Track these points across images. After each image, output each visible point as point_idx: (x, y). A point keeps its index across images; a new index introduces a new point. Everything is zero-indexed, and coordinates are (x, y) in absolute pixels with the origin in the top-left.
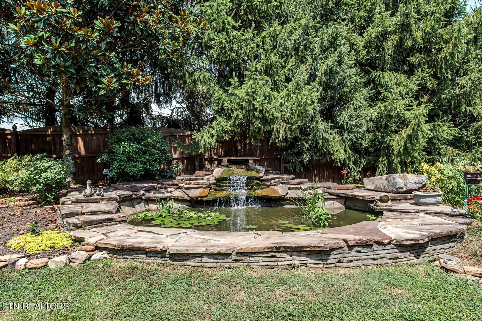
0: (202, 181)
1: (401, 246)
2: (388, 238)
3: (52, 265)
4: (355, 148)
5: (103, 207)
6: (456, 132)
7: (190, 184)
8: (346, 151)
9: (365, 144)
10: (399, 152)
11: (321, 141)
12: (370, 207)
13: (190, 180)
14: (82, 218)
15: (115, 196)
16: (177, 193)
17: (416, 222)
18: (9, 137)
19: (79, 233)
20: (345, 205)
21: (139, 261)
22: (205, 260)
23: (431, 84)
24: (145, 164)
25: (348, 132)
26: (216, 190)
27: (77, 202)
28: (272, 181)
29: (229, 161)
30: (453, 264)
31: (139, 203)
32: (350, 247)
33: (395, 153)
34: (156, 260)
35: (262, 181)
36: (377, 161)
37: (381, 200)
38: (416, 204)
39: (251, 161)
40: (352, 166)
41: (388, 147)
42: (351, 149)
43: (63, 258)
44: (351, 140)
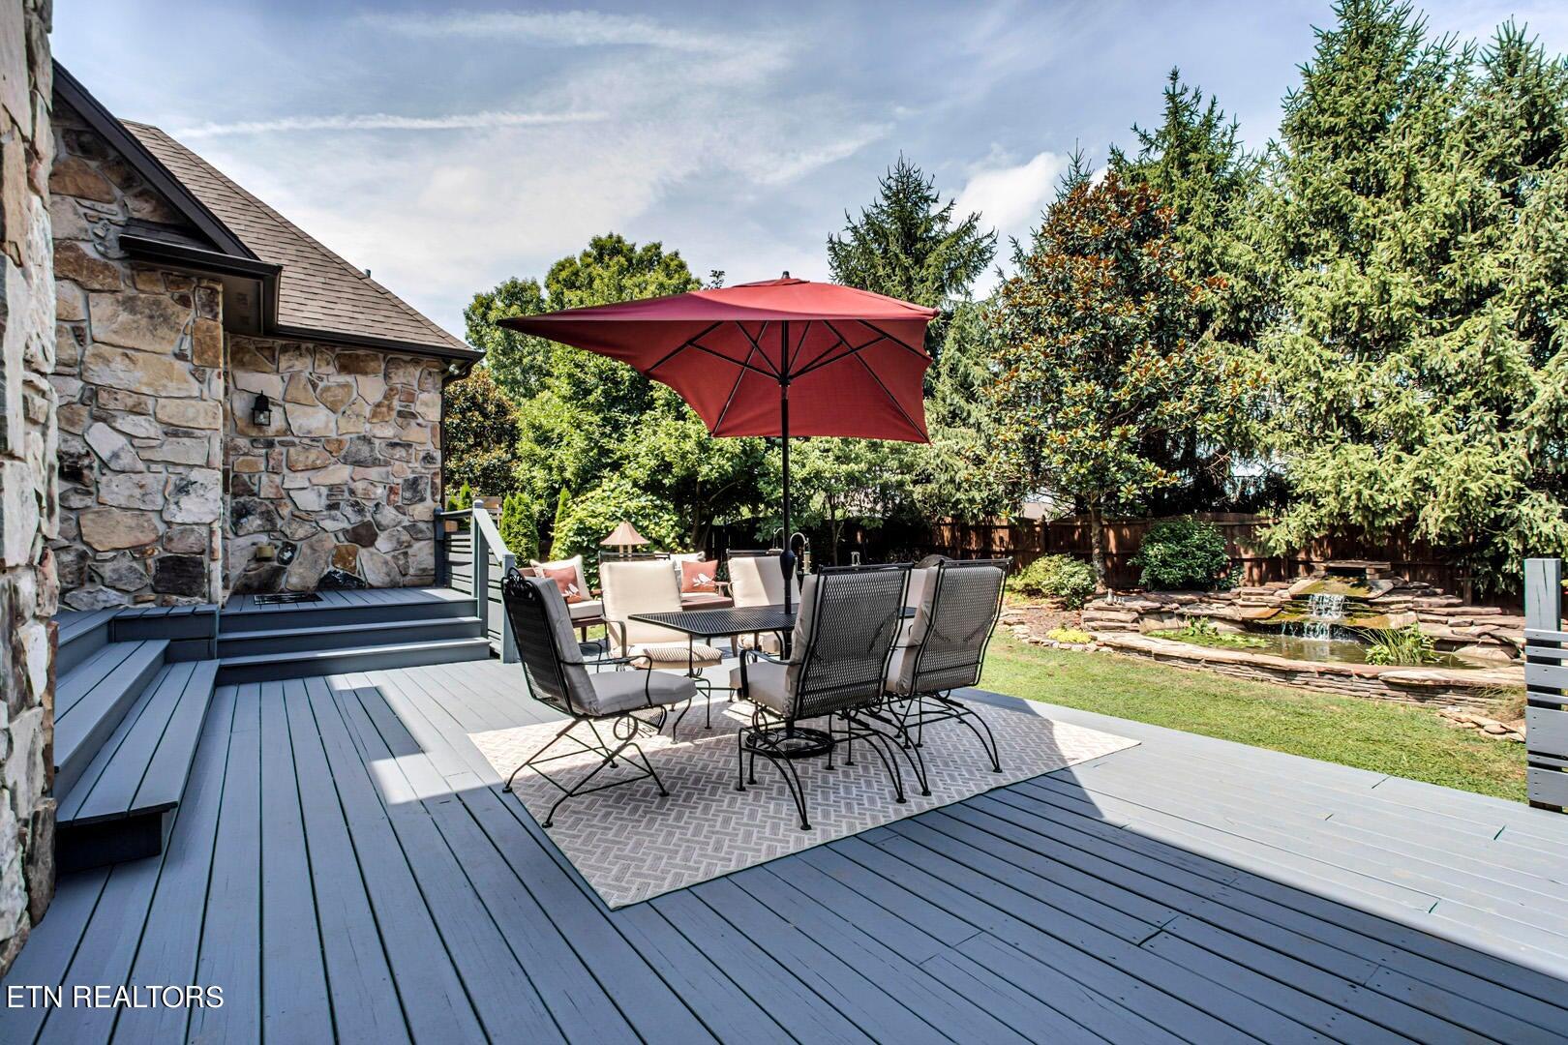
0: (1271, 597)
3: (1074, 650)
5: (1122, 616)
7: (1249, 600)
13: (1251, 594)
14: (1100, 623)
15: (1136, 607)
16: (1228, 612)
18: (1038, 529)
19: (1095, 634)
21: (1134, 657)
22: (1180, 662)
24: (1185, 569)
26: (1290, 611)
27: (1098, 609)
28: (1392, 607)
29: (1328, 569)
31: (1170, 618)
34: (1144, 658)
35: (1372, 604)
39: (1371, 572)
43: (1081, 646)
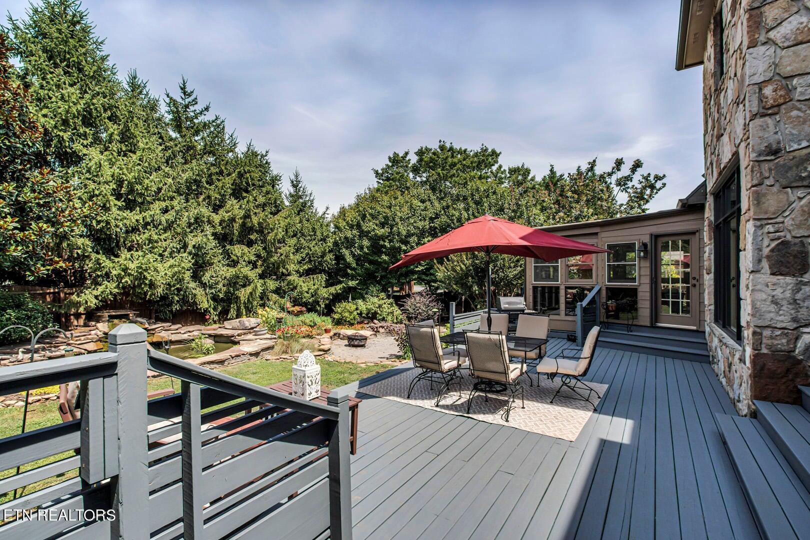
0: (90, 336)
1: (251, 355)
2: (245, 352)
4: (215, 298)
6: (277, 284)
7: (80, 340)
8: (208, 301)
9: (221, 296)
10: (245, 301)
11: (190, 296)
12: (232, 340)
17: (256, 344)
20: (214, 340)
23: (263, 254)
25: (210, 287)
28: (157, 330)
29: (109, 316)
30: (269, 357)
32: (233, 358)
33: (242, 302)
36: (229, 306)
37: (238, 335)
38: (255, 335)
39: (131, 315)
40: (212, 311)
41: (238, 298)
42: (212, 300)
44: (212, 293)
